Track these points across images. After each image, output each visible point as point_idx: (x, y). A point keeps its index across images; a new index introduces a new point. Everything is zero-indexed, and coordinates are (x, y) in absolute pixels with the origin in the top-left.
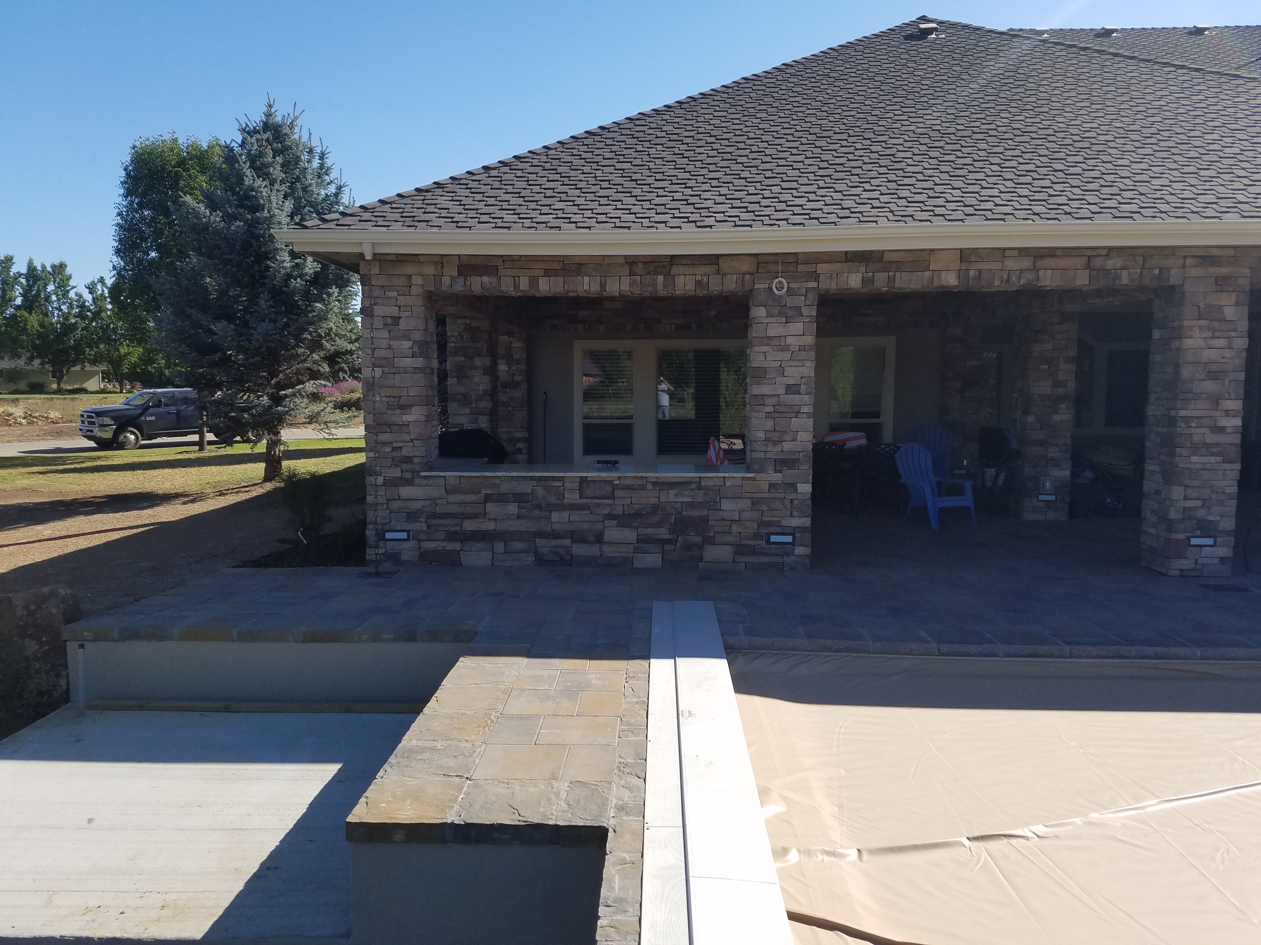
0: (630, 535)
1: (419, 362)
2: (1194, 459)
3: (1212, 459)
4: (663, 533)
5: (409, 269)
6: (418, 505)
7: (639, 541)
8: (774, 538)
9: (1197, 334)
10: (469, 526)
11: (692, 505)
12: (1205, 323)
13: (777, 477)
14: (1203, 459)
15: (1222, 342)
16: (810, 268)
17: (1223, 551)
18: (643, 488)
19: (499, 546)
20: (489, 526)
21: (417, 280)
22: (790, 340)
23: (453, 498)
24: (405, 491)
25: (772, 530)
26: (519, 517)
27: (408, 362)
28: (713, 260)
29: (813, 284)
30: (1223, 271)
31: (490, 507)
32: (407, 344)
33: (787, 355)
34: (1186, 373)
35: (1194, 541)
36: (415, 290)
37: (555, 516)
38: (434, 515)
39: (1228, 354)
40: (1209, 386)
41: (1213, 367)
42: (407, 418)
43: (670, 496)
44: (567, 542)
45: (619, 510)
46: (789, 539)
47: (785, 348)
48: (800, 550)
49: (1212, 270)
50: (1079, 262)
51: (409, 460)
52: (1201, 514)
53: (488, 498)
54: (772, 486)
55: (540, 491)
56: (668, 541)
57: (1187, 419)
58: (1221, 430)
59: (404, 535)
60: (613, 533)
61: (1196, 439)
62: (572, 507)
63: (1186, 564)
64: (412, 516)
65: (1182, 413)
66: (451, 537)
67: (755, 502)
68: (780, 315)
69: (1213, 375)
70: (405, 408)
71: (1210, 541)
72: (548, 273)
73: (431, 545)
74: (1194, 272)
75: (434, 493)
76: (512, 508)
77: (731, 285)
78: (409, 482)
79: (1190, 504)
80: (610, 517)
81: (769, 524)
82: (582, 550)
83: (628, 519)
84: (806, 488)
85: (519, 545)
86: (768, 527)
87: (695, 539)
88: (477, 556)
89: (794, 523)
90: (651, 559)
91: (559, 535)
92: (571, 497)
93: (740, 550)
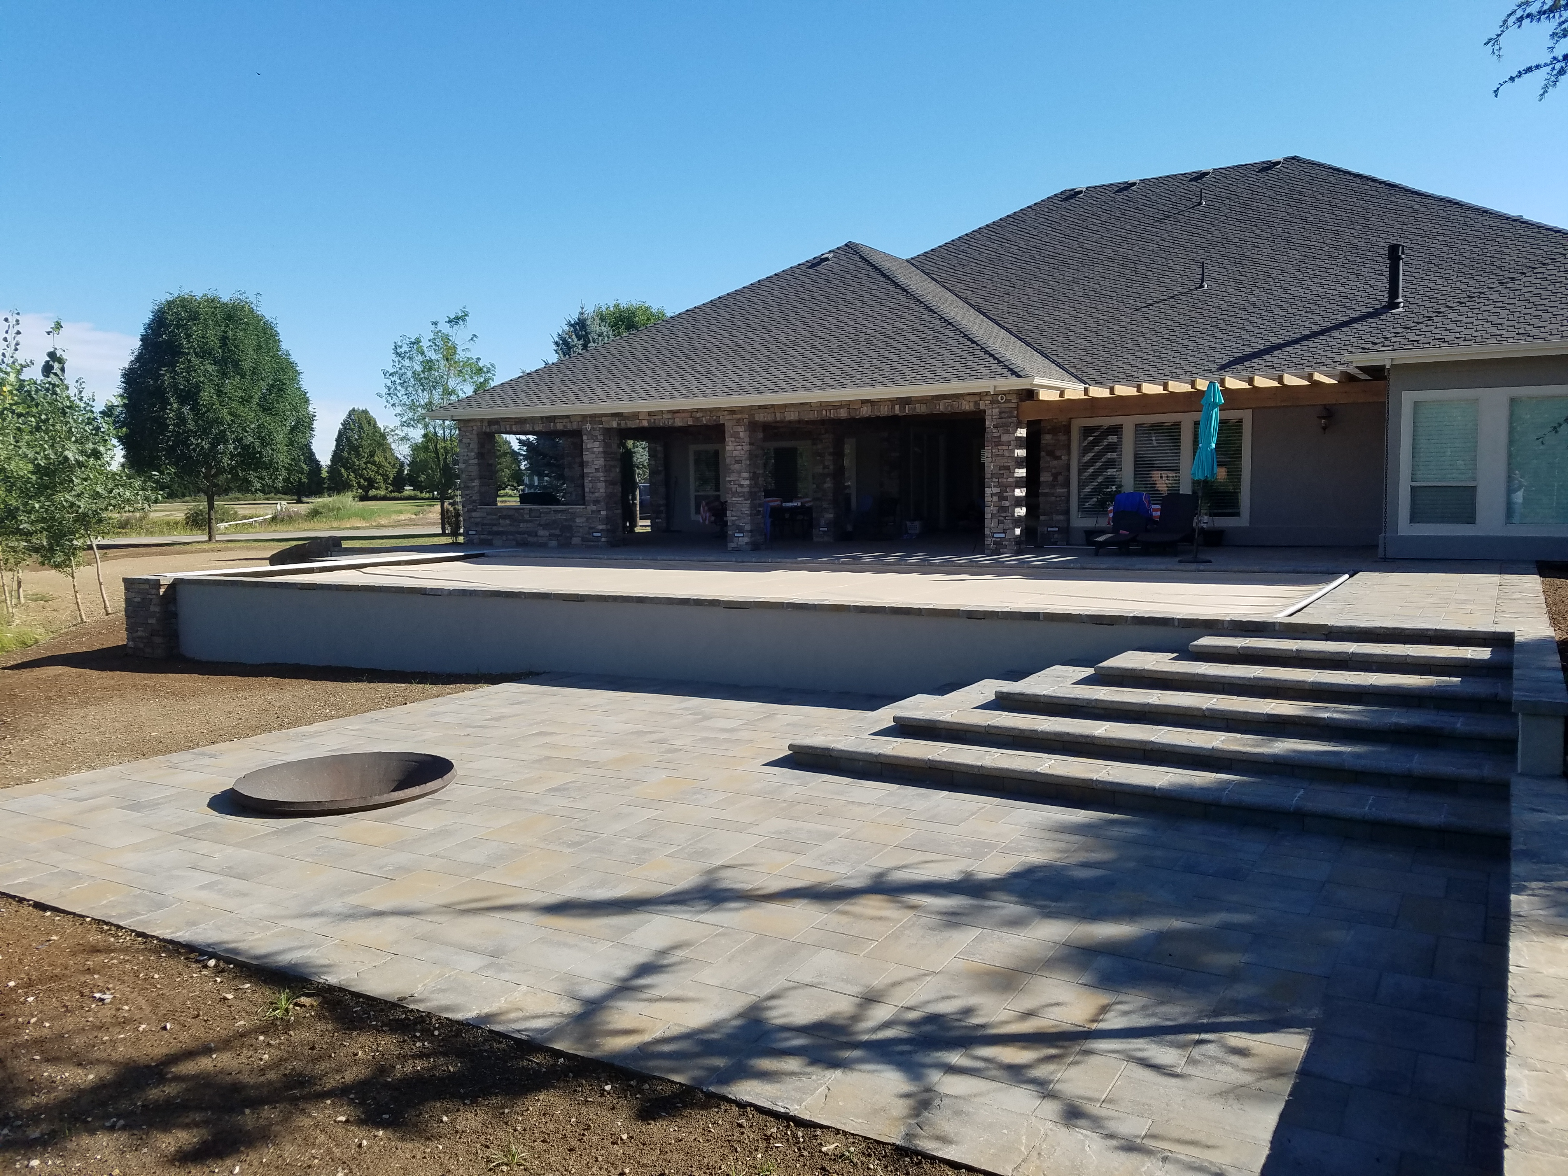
0: (547, 533)
1: (476, 461)
2: (734, 499)
3: (740, 499)
4: (557, 532)
5: (472, 424)
6: (479, 520)
7: (550, 535)
8: (595, 534)
9: (730, 443)
10: (495, 529)
11: (566, 520)
12: (733, 439)
13: (594, 508)
14: (737, 499)
15: (740, 447)
16: (600, 419)
17: (746, 539)
18: (549, 513)
19: (504, 537)
20: (501, 529)
21: (475, 428)
22: (595, 449)
23: (489, 517)
24: (474, 514)
25: (593, 531)
26: (511, 525)
27: (472, 461)
28: (568, 417)
29: (601, 426)
30: (739, 416)
31: (501, 521)
32: (473, 454)
33: (594, 456)
34: (728, 461)
35: (736, 535)
36: (474, 432)
37: (522, 525)
38: (483, 525)
39: (742, 452)
40: (737, 467)
41: (737, 459)
42: (474, 484)
43: (559, 516)
44: (526, 536)
45: (542, 522)
46: (599, 534)
47: (593, 453)
48: (603, 539)
49: (735, 416)
50: (687, 415)
51: (474, 501)
52: (737, 522)
53: (501, 517)
54: (592, 511)
55: (516, 515)
56: (559, 536)
57: (730, 481)
58: (742, 486)
59: (474, 533)
60: (541, 532)
61: (734, 490)
62: (527, 521)
63: (733, 545)
64: (477, 524)
65: (728, 479)
66: (490, 533)
67: (588, 519)
68: (592, 439)
69: (738, 462)
70: (473, 480)
71: (741, 535)
72: (516, 423)
73: (482, 537)
74: (728, 417)
75: (483, 515)
76: (508, 522)
77: (575, 426)
78: (475, 511)
79: (735, 518)
80: (539, 525)
81: (592, 528)
82: (531, 539)
83: (545, 526)
84: (603, 513)
85: (510, 537)
86: (592, 529)
87: (568, 535)
88: (497, 541)
89: (601, 527)
90: (554, 543)
91: (523, 533)
92: (527, 517)
93: (583, 539)
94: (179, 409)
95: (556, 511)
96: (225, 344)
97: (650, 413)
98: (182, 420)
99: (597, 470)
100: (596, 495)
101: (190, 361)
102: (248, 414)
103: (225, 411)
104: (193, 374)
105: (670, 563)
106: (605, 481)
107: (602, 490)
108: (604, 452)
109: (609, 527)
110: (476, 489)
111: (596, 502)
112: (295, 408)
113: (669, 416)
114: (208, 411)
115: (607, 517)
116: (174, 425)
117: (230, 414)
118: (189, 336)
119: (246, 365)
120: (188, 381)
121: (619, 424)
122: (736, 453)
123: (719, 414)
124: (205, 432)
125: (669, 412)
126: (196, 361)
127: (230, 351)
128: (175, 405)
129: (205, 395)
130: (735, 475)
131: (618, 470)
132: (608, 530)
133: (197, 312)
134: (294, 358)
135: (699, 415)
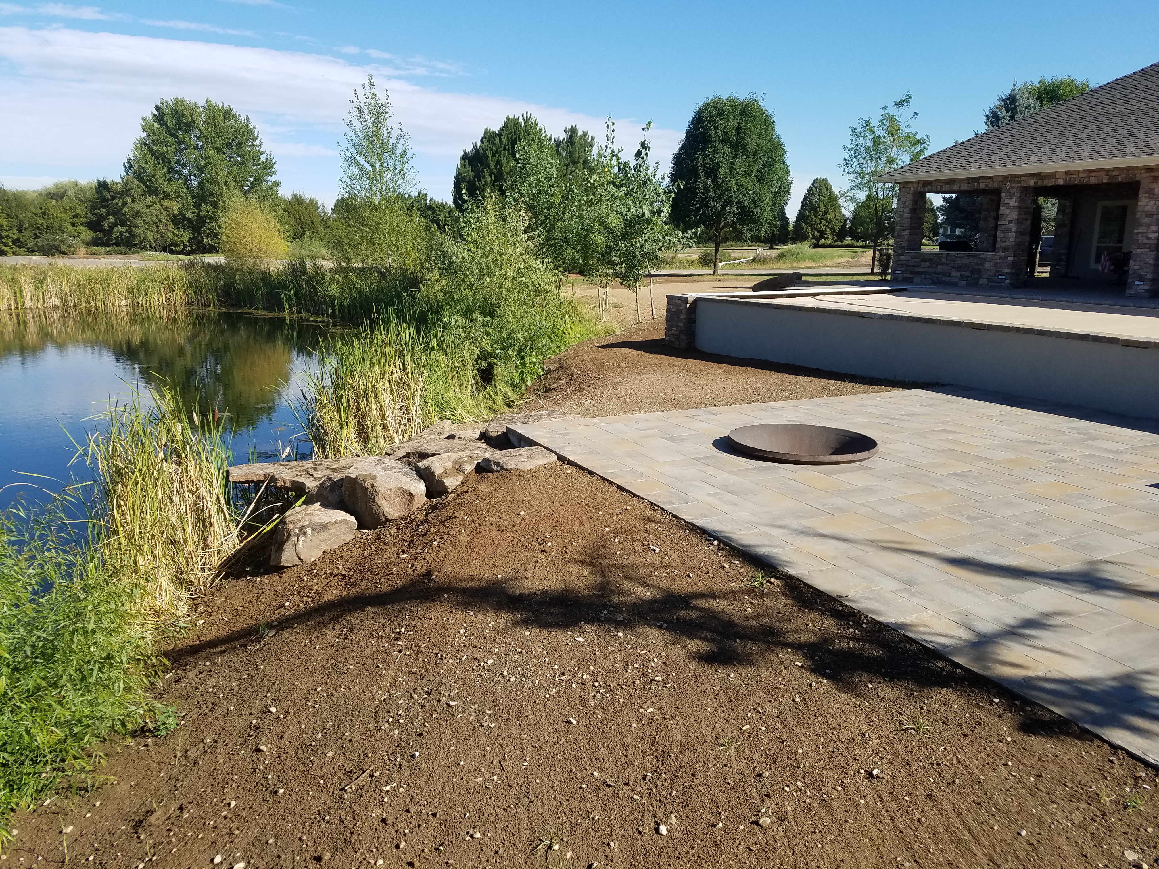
0: (958, 274)
1: (909, 215)
2: (1139, 250)
3: (1146, 250)
4: (968, 274)
5: (910, 185)
6: (904, 262)
7: (961, 276)
8: (1000, 277)
9: (1143, 199)
10: (917, 269)
11: (976, 264)
12: (1147, 195)
13: (1003, 254)
14: (1142, 250)
15: (1153, 203)
16: (1019, 179)
17: (1146, 287)
18: (963, 257)
19: (923, 277)
20: (921, 270)
21: (912, 189)
22: (1011, 205)
23: (914, 260)
24: (902, 258)
25: (999, 274)
26: (930, 267)
27: (906, 215)
28: (991, 178)
29: (1019, 184)
30: (1156, 174)
31: (922, 263)
32: (907, 209)
33: (1010, 210)
34: (1138, 215)
35: (1136, 283)
36: (911, 192)
37: (939, 267)
38: (907, 266)
39: (1155, 207)
40: (1147, 220)
41: (1148, 213)
42: (905, 234)
43: (972, 261)
44: (941, 276)
45: (956, 265)
46: (1004, 277)
47: (1009, 208)
48: (1007, 281)
49: (1152, 174)
50: (1103, 173)
51: (903, 247)
52: (1139, 272)
53: (922, 260)
54: (1001, 257)
55: (935, 259)
56: (969, 277)
57: (1138, 233)
58: (1149, 238)
59: (899, 272)
60: (954, 273)
61: (1139, 242)
62: (944, 264)
63: (1131, 292)
64: (902, 266)
65: (1136, 231)
66: (912, 273)
67: (996, 263)
68: (1009, 196)
69: (1149, 216)
70: (904, 230)
71: (1142, 283)
73: (906, 275)
74: (1145, 175)
75: (909, 258)
76: (928, 264)
77: (996, 185)
78: (902, 255)
79: (1137, 268)
80: (953, 267)
82: (944, 279)
83: (958, 268)
84: (1010, 259)
85: (928, 276)
86: (999, 272)
87: (977, 276)
88: (917, 279)
89: (1006, 271)
90: (964, 282)
91: (939, 274)
92: (944, 261)
93: (990, 280)
94: (705, 182)
95: (969, 257)
96: (739, 133)
97: (1067, 173)
98: (706, 189)
99: (1010, 222)
100: (1006, 243)
101: (715, 147)
102: (748, 183)
103: (733, 182)
104: (716, 156)
105: (1067, 304)
106: (1016, 232)
107: (1012, 240)
108: (1019, 207)
109: (1013, 271)
110: (906, 237)
111: (1005, 249)
112: (779, 179)
113: (1085, 175)
114: (723, 182)
115: (1014, 263)
116: (702, 193)
117: (737, 184)
118: (716, 128)
119: (751, 148)
120: (712, 161)
121: (1036, 183)
122: (1148, 208)
123: (1135, 172)
124: (719, 197)
125: (1085, 171)
126: (719, 146)
127: (742, 137)
128: (703, 179)
129: (722, 171)
130: (1144, 228)
131: (1029, 222)
132: (1012, 274)
133: (723, 111)
134: (783, 140)
135: (1114, 173)
